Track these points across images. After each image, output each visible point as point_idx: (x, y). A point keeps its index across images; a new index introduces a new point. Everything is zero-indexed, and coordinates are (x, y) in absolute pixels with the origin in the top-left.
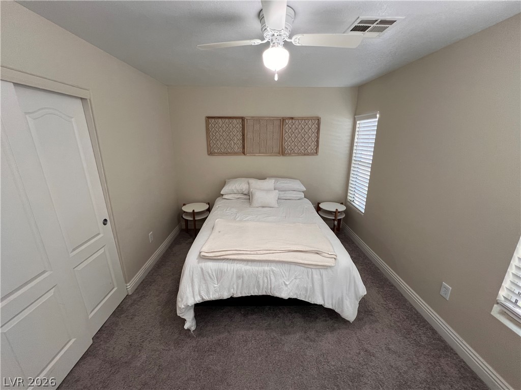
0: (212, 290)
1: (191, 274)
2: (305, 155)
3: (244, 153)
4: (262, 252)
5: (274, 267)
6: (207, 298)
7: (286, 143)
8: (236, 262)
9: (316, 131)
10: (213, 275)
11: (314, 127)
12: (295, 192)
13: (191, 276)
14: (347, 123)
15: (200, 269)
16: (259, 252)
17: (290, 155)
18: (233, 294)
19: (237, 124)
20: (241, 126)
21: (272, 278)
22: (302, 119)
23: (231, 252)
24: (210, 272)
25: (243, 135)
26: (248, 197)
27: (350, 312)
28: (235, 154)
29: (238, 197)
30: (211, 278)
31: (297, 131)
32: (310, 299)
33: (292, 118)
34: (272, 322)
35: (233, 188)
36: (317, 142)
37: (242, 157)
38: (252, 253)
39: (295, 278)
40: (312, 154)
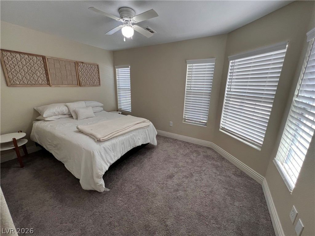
0: (113, 157)
1: (99, 153)
2: (94, 86)
3: (49, 84)
4: (127, 128)
5: (134, 133)
6: (112, 162)
7: (81, 78)
8: (118, 137)
9: (97, 72)
10: (111, 148)
11: (97, 69)
13: (100, 154)
14: (111, 69)
15: (103, 149)
16: (126, 129)
17: (85, 86)
19: (40, 62)
21: (134, 138)
22: (89, 64)
23: (115, 133)
24: (109, 148)
25: (46, 70)
28: (41, 85)
29: (59, 117)
30: (110, 150)
31: (86, 71)
33: (83, 63)
35: (55, 111)
36: (99, 78)
37: (48, 88)
38: (123, 130)
39: (141, 135)
40: (98, 86)
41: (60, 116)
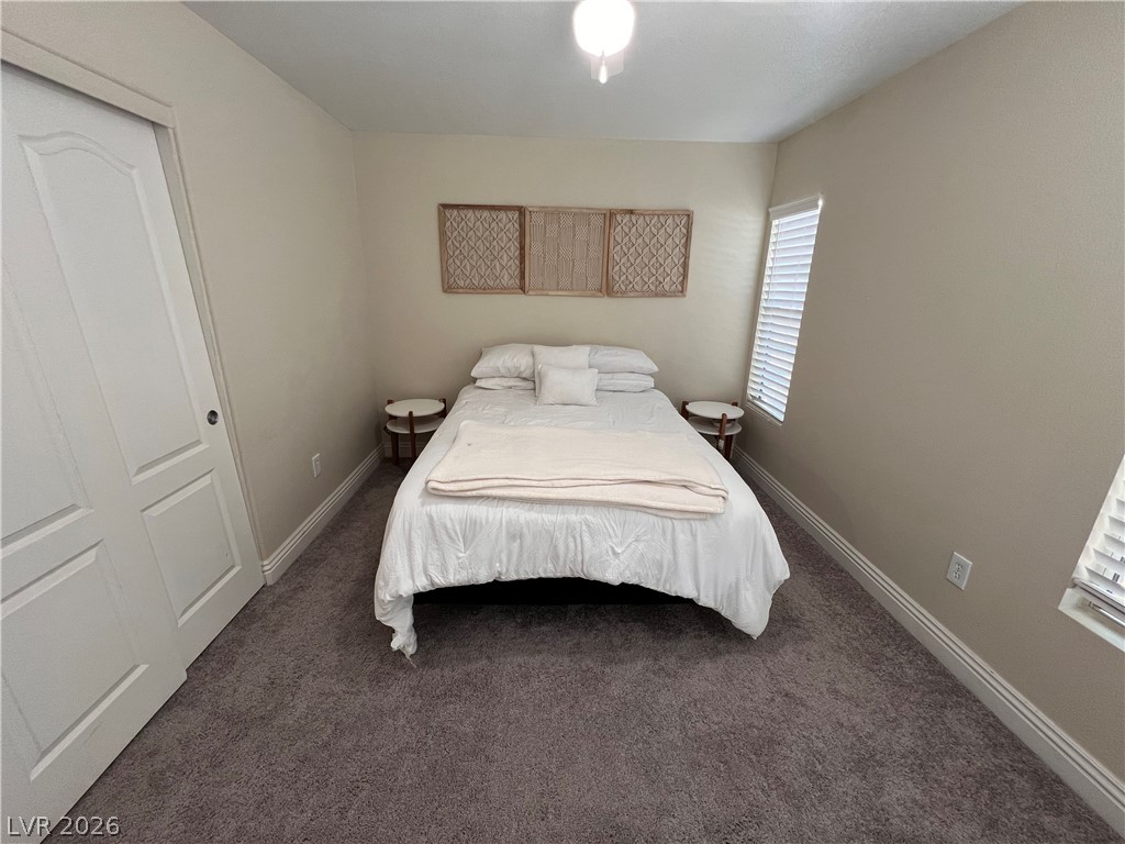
0: (452, 563)
1: (407, 526)
2: (657, 295)
3: (523, 289)
4: (564, 483)
5: (589, 515)
6: (442, 581)
7: (617, 268)
8: (506, 503)
9: (683, 241)
10: (456, 534)
11: (679, 232)
12: (633, 376)
13: (407, 532)
14: (750, 225)
15: (426, 519)
16: (556, 483)
17: (623, 294)
18: (500, 573)
19: (508, 221)
20: (517, 226)
21: (587, 539)
22: (653, 214)
23: (496, 482)
24: (449, 525)
25: (522, 248)
26: (530, 385)
27: (752, 615)
28: (504, 290)
29: (509, 384)
30: (451, 538)
31: (640, 240)
32: (668, 587)
33: (631, 212)
34: (584, 640)
35: (499, 364)
36: (685, 266)
37: (521, 299)
38: (542, 484)
39: (637, 540)
40: (673, 294)
41: (512, 382)
